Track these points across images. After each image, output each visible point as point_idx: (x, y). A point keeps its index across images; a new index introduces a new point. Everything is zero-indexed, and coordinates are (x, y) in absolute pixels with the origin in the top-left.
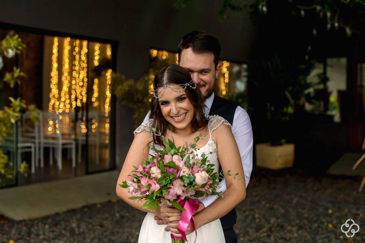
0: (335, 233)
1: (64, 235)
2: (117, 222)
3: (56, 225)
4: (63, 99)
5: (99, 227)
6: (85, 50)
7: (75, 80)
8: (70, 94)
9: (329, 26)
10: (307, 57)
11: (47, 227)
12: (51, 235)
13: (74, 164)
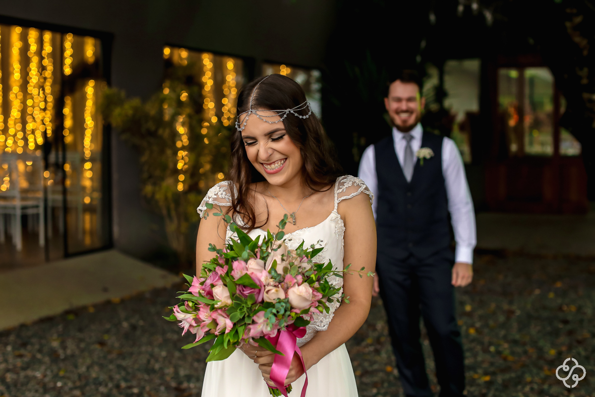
0: (481, 343)
1: (40, 362)
2: (127, 336)
3: (24, 345)
4: (12, 131)
5: (97, 347)
6: (48, 49)
7: (32, 98)
8: (24, 122)
9: (461, 8)
10: (418, 59)
11: (9, 348)
12: (19, 362)
13: (42, 241)
